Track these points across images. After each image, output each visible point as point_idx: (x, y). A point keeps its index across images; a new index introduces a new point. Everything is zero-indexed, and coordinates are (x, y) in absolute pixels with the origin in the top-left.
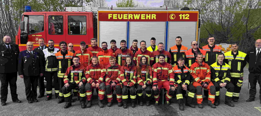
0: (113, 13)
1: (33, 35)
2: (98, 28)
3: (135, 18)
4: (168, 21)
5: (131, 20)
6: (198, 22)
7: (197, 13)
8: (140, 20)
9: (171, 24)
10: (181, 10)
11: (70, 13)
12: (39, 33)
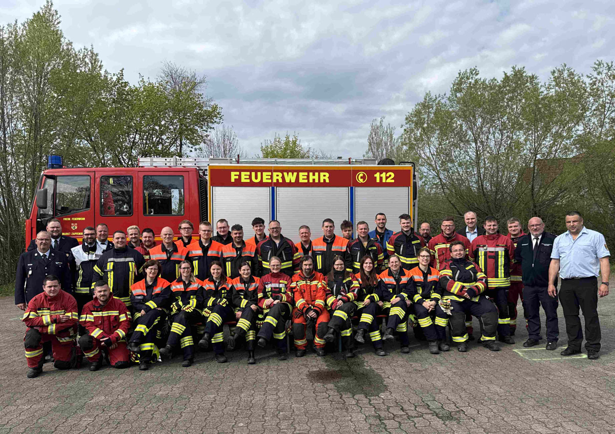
0: (240, 170)
1: (66, 217)
2: (210, 201)
3: (287, 181)
4: (353, 185)
5: (278, 184)
6: (411, 188)
7: (409, 171)
8: (297, 184)
9: (359, 191)
10: (378, 164)
11: (149, 170)
12: (79, 212)
